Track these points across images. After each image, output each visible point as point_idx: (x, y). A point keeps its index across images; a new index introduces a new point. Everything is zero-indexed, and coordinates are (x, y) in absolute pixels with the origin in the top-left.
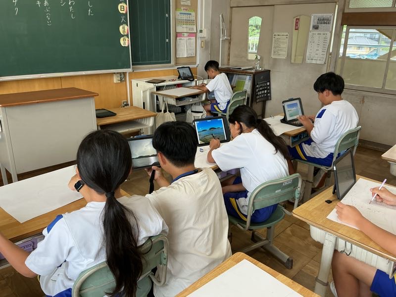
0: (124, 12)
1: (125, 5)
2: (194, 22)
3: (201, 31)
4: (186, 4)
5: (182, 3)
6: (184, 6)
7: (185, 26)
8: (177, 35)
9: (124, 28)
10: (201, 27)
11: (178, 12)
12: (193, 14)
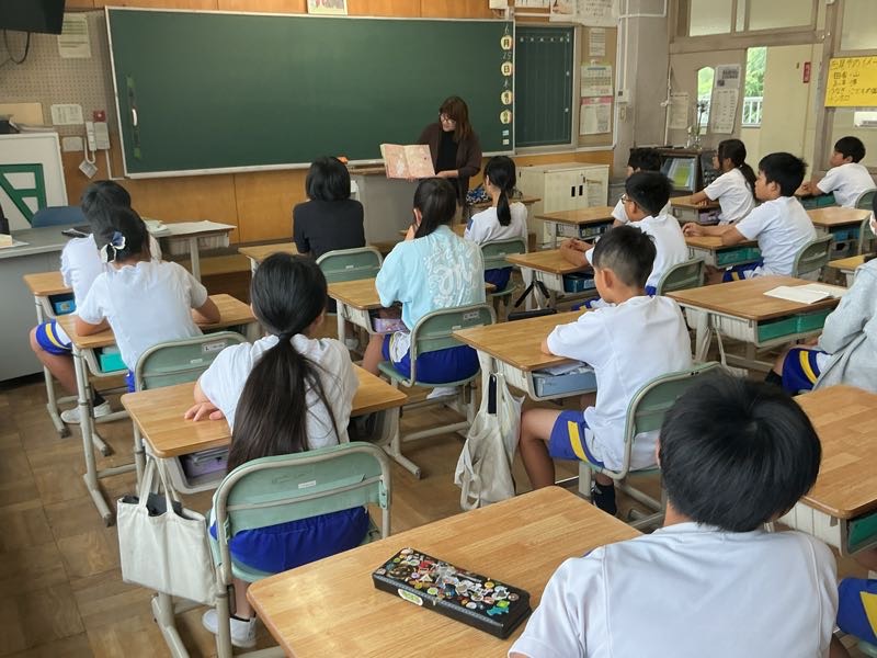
0: (509, 74)
1: (510, 64)
2: (611, 80)
3: (621, 93)
4: (597, 54)
5: (591, 54)
6: (593, 57)
7: (595, 87)
8: (582, 101)
9: (507, 96)
10: (622, 87)
11: (585, 68)
12: (609, 68)
